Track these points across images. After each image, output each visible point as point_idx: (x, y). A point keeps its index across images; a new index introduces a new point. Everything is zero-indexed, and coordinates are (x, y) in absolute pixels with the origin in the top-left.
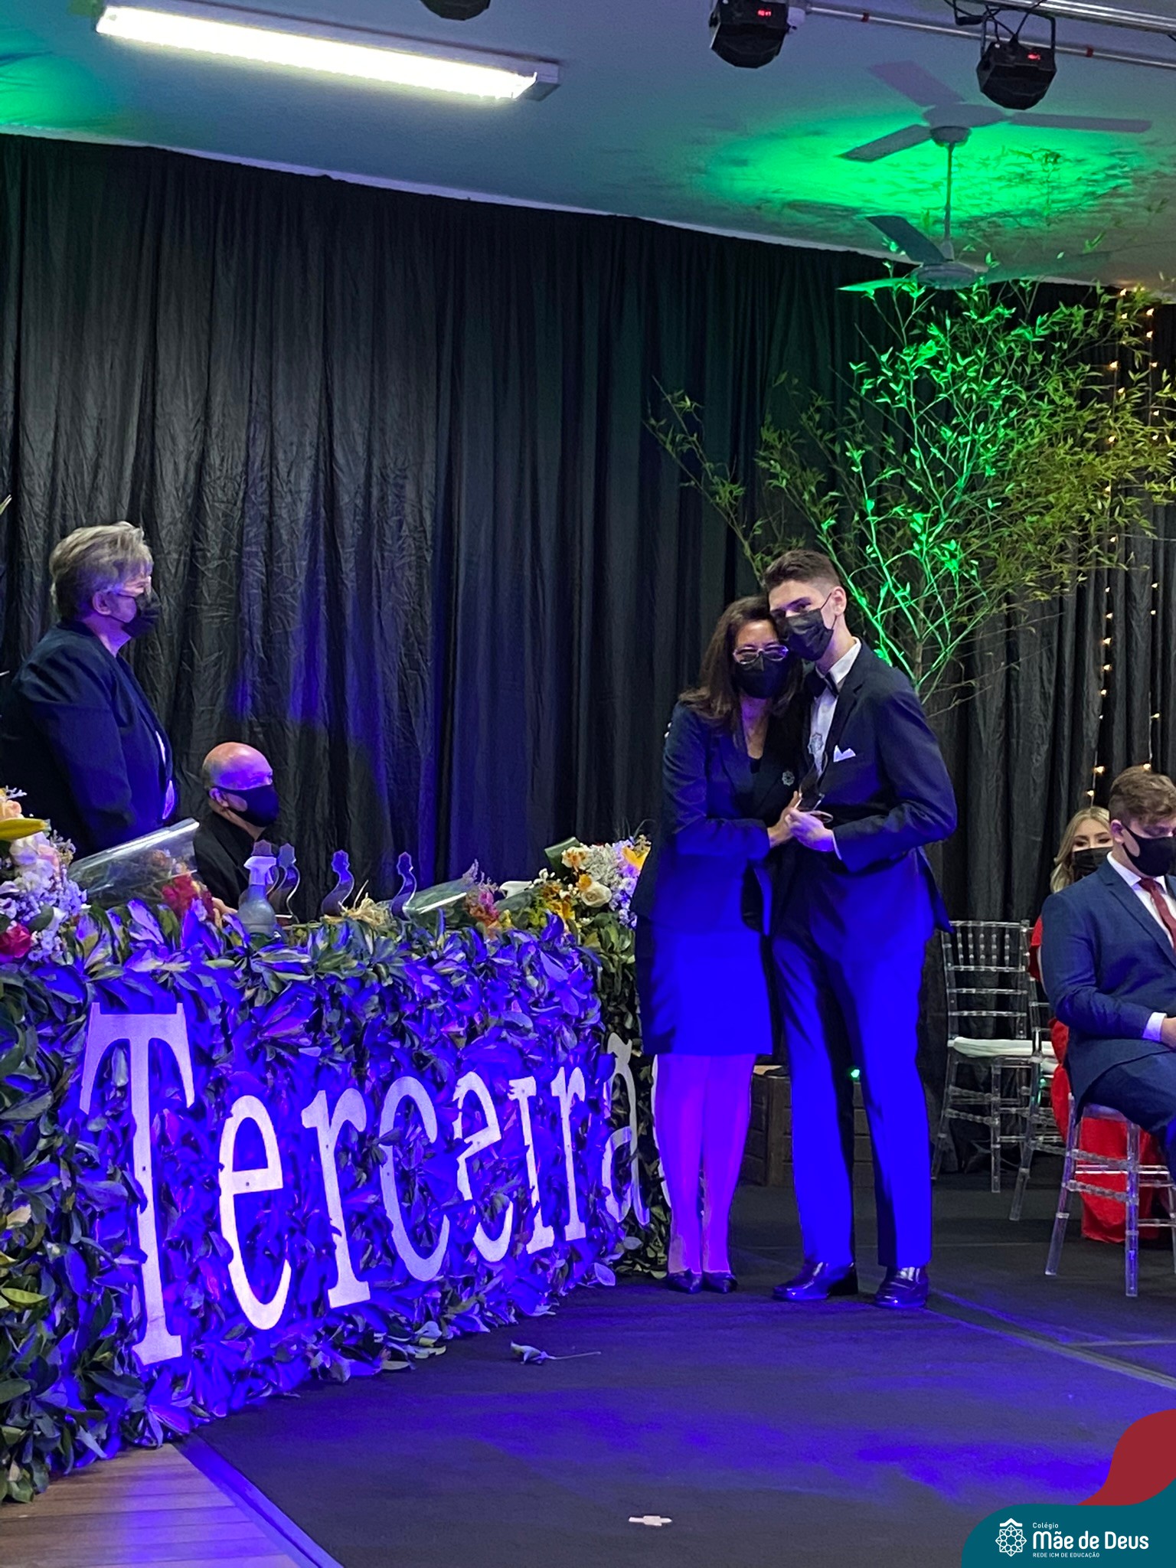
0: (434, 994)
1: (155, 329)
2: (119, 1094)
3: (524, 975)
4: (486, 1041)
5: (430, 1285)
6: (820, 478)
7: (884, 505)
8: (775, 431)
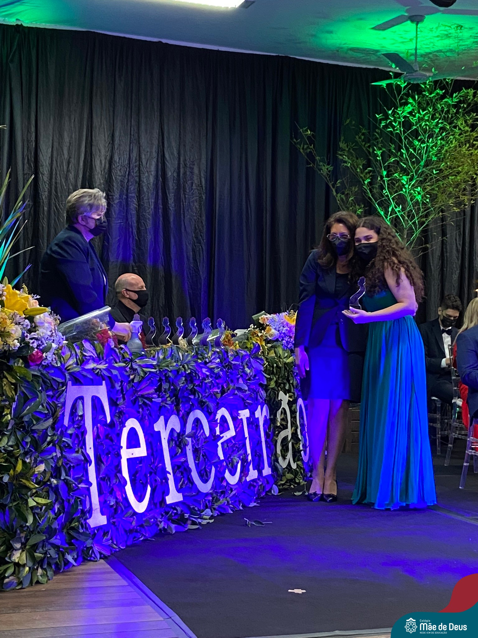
0: (207, 376)
1: (92, 106)
2: (80, 419)
3: (244, 368)
4: (229, 395)
5: (207, 494)
6: (364, 162)
7: (391, 173)
8: (345, 144)
